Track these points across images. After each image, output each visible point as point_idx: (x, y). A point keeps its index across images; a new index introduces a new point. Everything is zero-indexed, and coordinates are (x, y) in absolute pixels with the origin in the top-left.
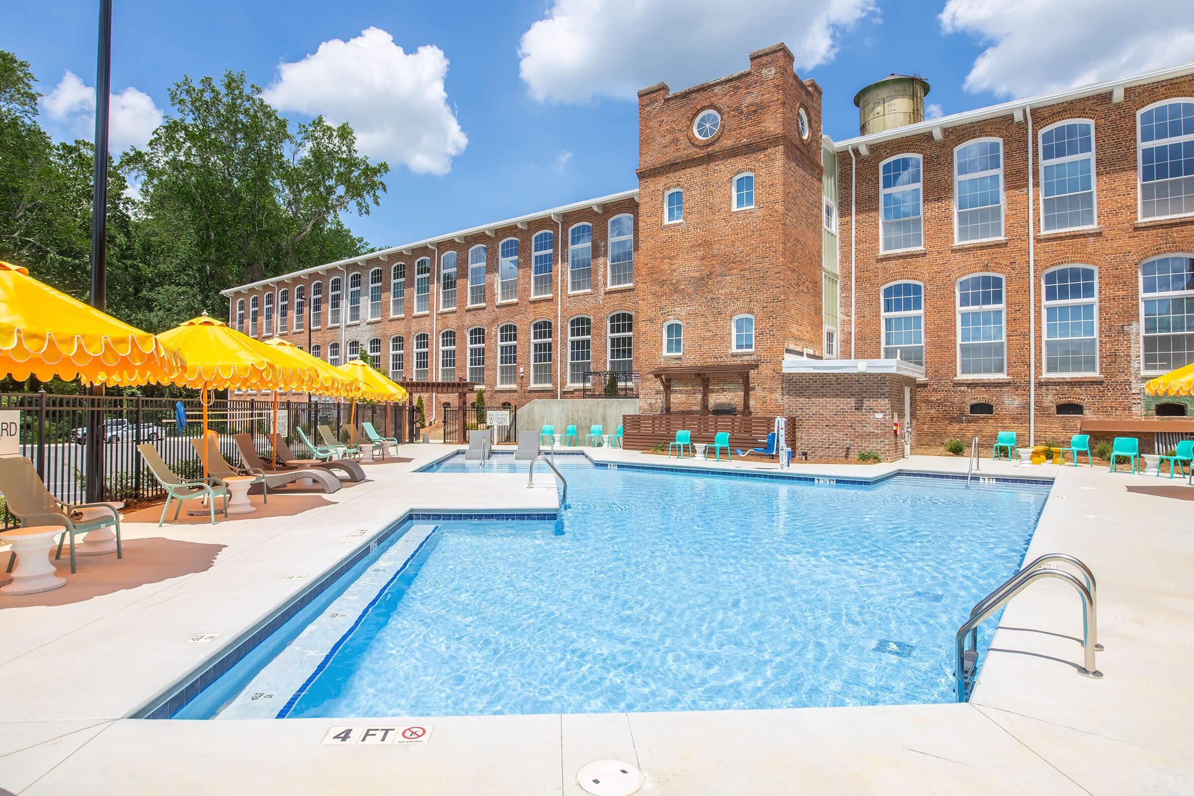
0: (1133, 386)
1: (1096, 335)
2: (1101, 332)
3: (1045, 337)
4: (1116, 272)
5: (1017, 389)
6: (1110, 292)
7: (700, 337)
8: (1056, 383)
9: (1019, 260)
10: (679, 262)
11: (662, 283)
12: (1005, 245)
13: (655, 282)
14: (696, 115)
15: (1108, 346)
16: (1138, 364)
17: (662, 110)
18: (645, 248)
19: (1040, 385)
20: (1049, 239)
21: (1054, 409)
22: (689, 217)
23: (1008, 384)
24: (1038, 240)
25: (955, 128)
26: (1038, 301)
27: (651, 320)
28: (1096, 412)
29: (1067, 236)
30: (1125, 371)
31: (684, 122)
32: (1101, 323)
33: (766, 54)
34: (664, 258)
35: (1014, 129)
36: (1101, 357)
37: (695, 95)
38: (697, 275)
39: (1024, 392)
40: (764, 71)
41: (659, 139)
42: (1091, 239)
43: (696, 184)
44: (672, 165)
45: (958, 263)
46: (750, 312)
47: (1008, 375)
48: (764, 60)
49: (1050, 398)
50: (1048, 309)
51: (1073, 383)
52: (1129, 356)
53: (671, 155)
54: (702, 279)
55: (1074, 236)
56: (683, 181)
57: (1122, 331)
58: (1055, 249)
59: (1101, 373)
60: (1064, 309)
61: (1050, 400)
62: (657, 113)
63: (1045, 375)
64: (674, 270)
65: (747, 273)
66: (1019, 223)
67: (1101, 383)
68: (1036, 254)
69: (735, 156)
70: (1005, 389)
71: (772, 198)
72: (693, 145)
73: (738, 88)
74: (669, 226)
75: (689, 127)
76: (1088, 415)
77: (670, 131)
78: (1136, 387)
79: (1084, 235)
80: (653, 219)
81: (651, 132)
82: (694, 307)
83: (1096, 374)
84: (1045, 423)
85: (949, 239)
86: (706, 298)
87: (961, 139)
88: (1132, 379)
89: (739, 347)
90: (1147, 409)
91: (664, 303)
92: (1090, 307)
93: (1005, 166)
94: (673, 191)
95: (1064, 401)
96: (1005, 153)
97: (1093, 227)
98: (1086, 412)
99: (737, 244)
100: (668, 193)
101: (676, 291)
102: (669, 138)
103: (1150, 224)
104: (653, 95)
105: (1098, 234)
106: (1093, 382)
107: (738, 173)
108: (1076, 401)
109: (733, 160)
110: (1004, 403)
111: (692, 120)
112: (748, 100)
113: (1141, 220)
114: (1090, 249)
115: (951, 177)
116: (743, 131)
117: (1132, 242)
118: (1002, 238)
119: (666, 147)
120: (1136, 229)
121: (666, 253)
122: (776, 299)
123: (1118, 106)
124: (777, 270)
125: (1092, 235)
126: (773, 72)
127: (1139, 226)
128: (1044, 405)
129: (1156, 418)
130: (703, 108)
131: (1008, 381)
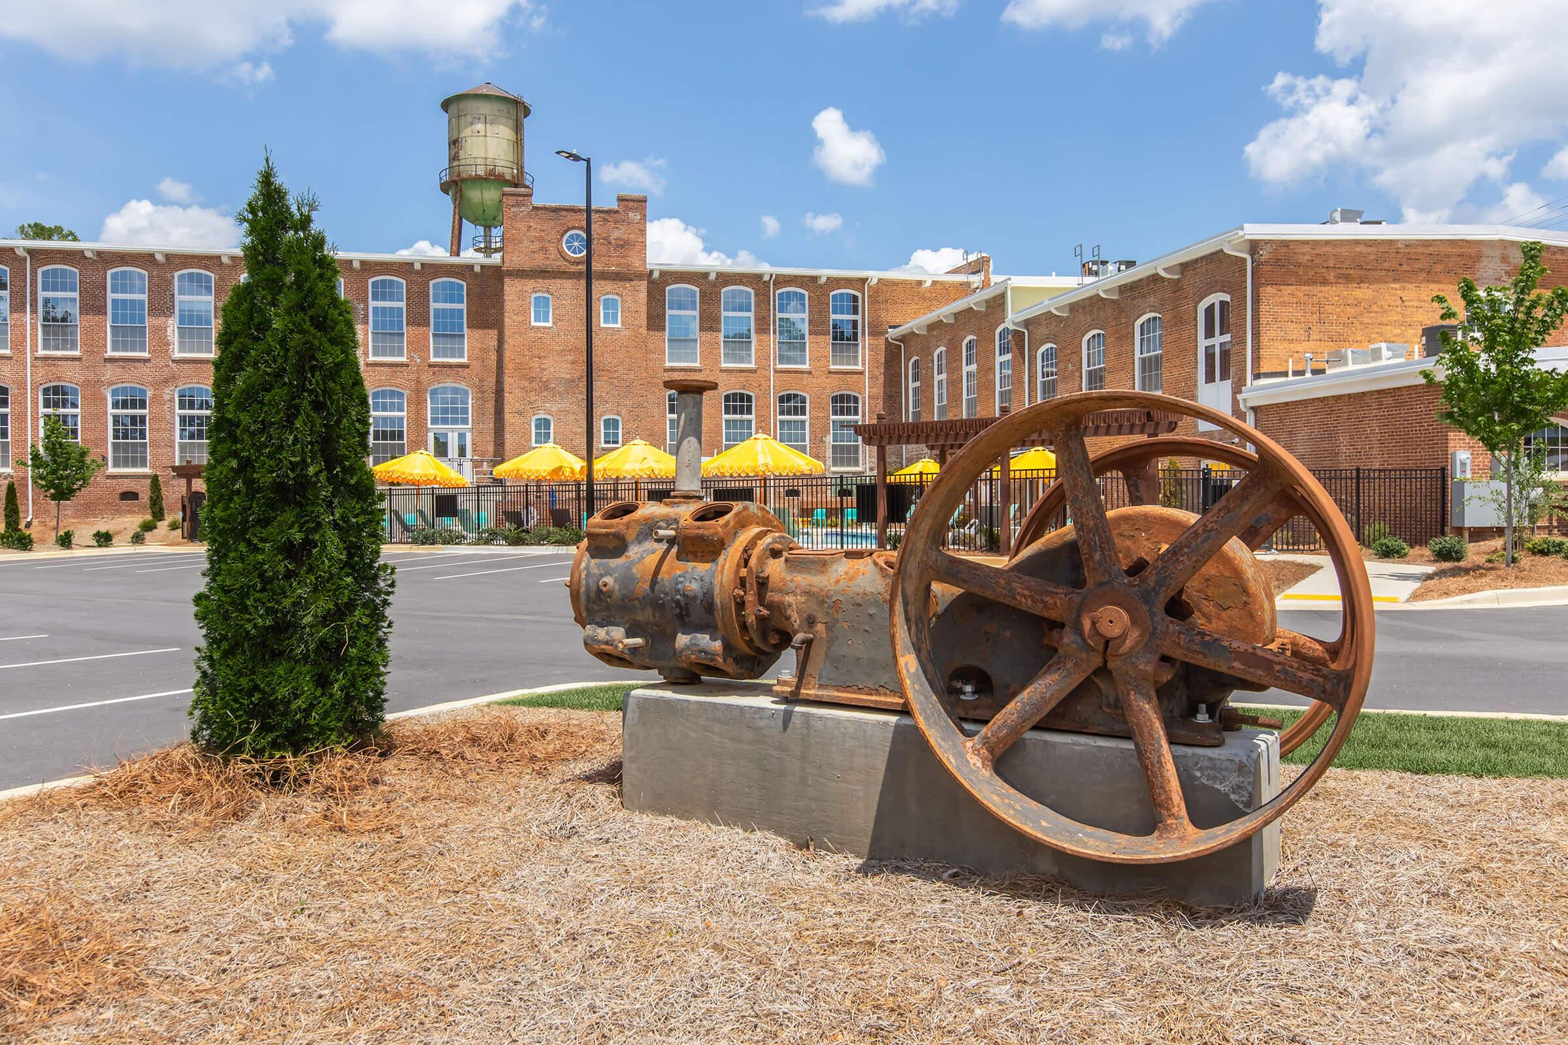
1: (807, 442)
2: (810, 440)
4: (820, 399)
6: (816, 413)
7: (572, 432)
9: (764, 384)
10: (548, 363)
11: (532, 380)
12: (755, 371)
13: (523, 377)
14: (566, 231)
15: (815, 450)
16: (829, 463)
17: (529, 215)
18: (512, 344)
20: (782, 372)
21: (785, 493)
22: (560, 323)
24: (776, 371)
25: (722, 274)
26: (775, 416)
27: (519, 413)
28: (807, 495)
29: (792, 371)
31: (553, 235)
32: (811, 434)
33: (633, 201)
34: (533, 357)
35: (761, 286)
37: (564, 213)
38: (568, 376)
40: (630, 214)
41: (526, 243)
42: (805, 375)
43: (567, 295)
44: (542, 272)
45: (724, 381)
46: (618, 414)
48: (631, 204)
50: (780, 422)
52: (825, 458)
53: (539, 261)
54: (573, 381)
55: (796, 372)
56: (553, 288)
57: (822, 441)
58: (785, 379)
60: (789, 422)
62: (524, 217)
64: (544, 369)
65: (615, 381)
66: (763, 358)
68: (774, 381)
69: (605, 279)
71: (637, 323)
72: (564, 258)
73: (607, 220)
74: (538, 328)
75: (560, 240)
76: (803, 497)
77: (540, 239)
79: (802, 372)
80: (521, 318)
81: (519, 234)
82: (565, 405)
84: (779, 503)
85: (718, 362)
86: (577, 398)
87: (726, 284)
88: (827, 473)
89: (607, 442)
90: (835, 493)
91: (534, 399)
92: (803, 422)
93: (756, 312)
94: (538, 295)
95: (790, 488)
96: (756, 302)
97: (806, 367)
98: (802, 495)
99: (606, 355)
100: (534, 295)
101: (547, 388)
102: (537, 245)
103: (837, 370)
104: (521, 198)
105: (810, 373)
107: (607, 293)
108: (797, 488)
109: (602, 282)
111: (562, 236)
112: (615, 234)
113: (833, 367)
114: (805, 382)
115: (720, 311)
116: (612, 259)
117: (827, 381)
118: (752, 366)
119: (534, 252)
120: (830, 372)
121: (536, 352)
122: (640, 406)
123: (821, 286)
124: (642, 382)
125: (806, 372)
126: (639, 217)
127: (832, 372)
130: (574, 228)
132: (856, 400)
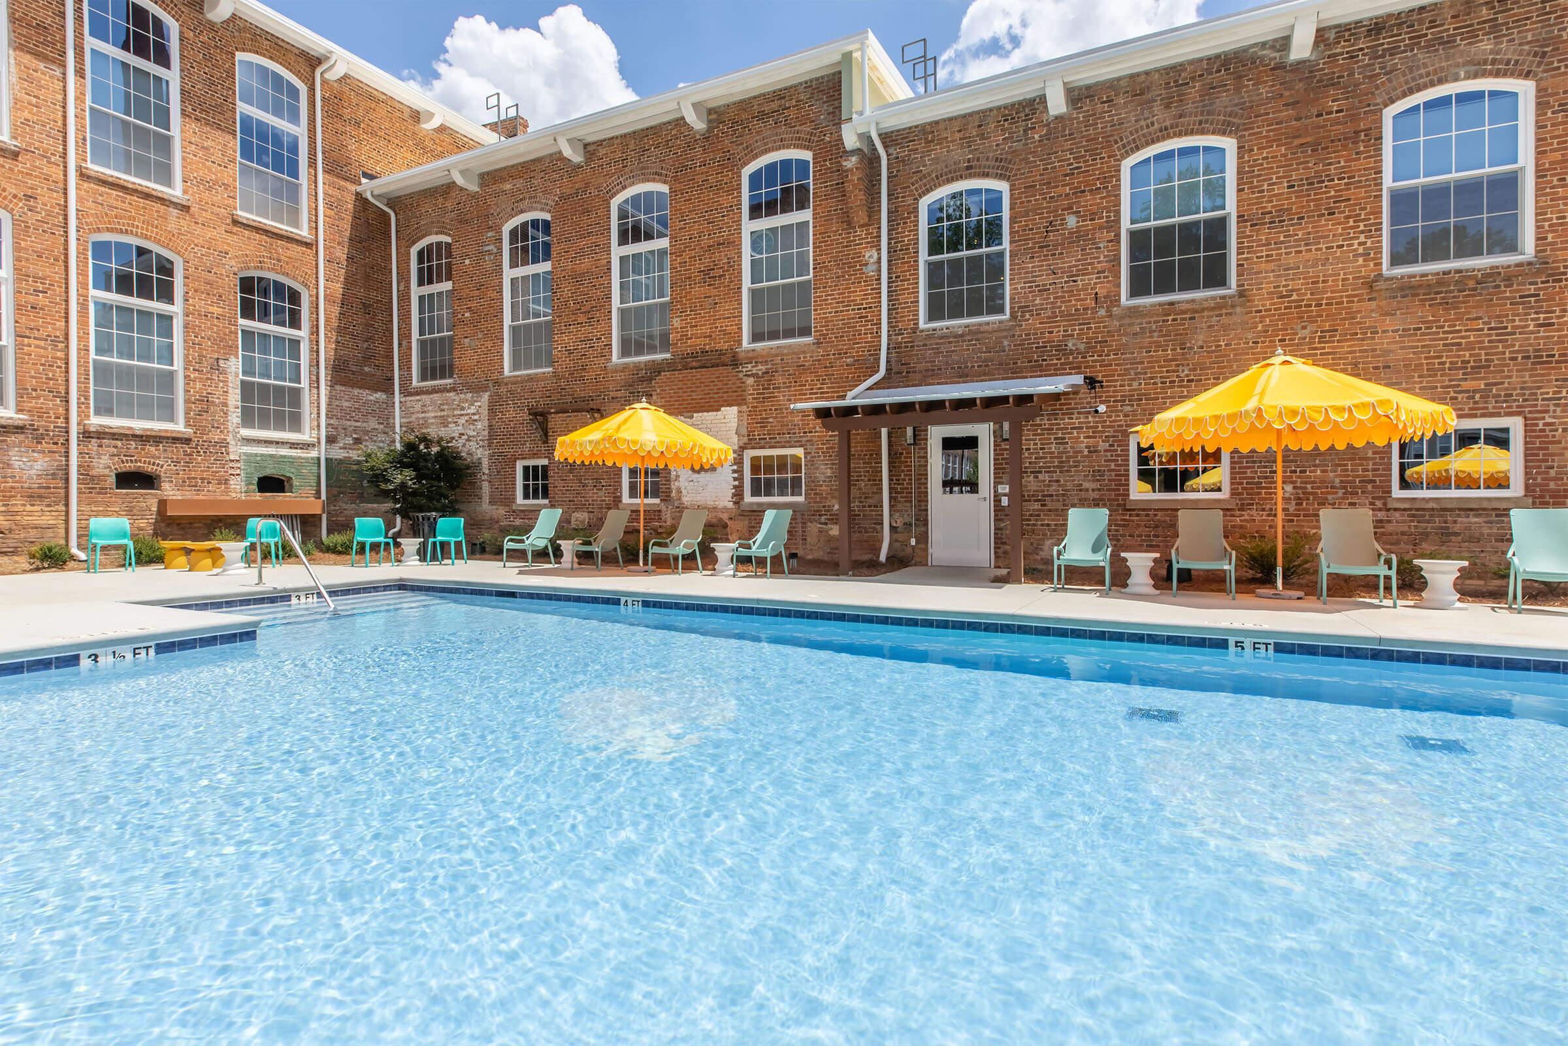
0: (231, 449)
1: (178, 365)
2: (186, 362)
3: (92, 355)
4: (211, 277)
5: (39, 439)
6: (199, 303)
8: (115, 436)
15: (198, 385)
16: (235, 418)
19: (86, 435)
20: (102, 182)
21: (113, 479)
23: (20, 429)
24: (83, 175)
26: (82, 285)
28: (181, 486)
29: (136, 191)
30: (219, 426)
32: (187, 348)
36: (187, 401)
39: (54, 448)
42: (174, 212)
47: (19, 411)
49: (105, 460)
50: (96, 303)
51: (144, 439)
52: (225, 404)
55: (147, 196)
57: (216, 367)
58: (115, 203)
59: (187, 425)
60: (124, 309)
61: (106, 464)
63: (96, 421)
66: (44, 126)
67: (187, 441)
68: (80, 199)
70: (12, 438)
76: (168, 491)
78: (236, 451)
79: (162, 201)
83: (179, 426)
84: (96, 503)
88: (230, 439)
90: (249, 484)
92: (166, 318)
95: (129, 467)
97: (173, 191)
98: (166, 486)
103: (254, 224)
105: (185, 208)
106: (176, 440)
108: (149, 469)
110: (9, 466)
113: (243, 213)
114: (172, 226)
117: (231, 239)
118: (6, 139)
120: (236, 222)
125: (176, 205)
127: (241, 220)
128: (94, 472)
129: (258, 496)
131: (20, 423)
132: (295, 297)
